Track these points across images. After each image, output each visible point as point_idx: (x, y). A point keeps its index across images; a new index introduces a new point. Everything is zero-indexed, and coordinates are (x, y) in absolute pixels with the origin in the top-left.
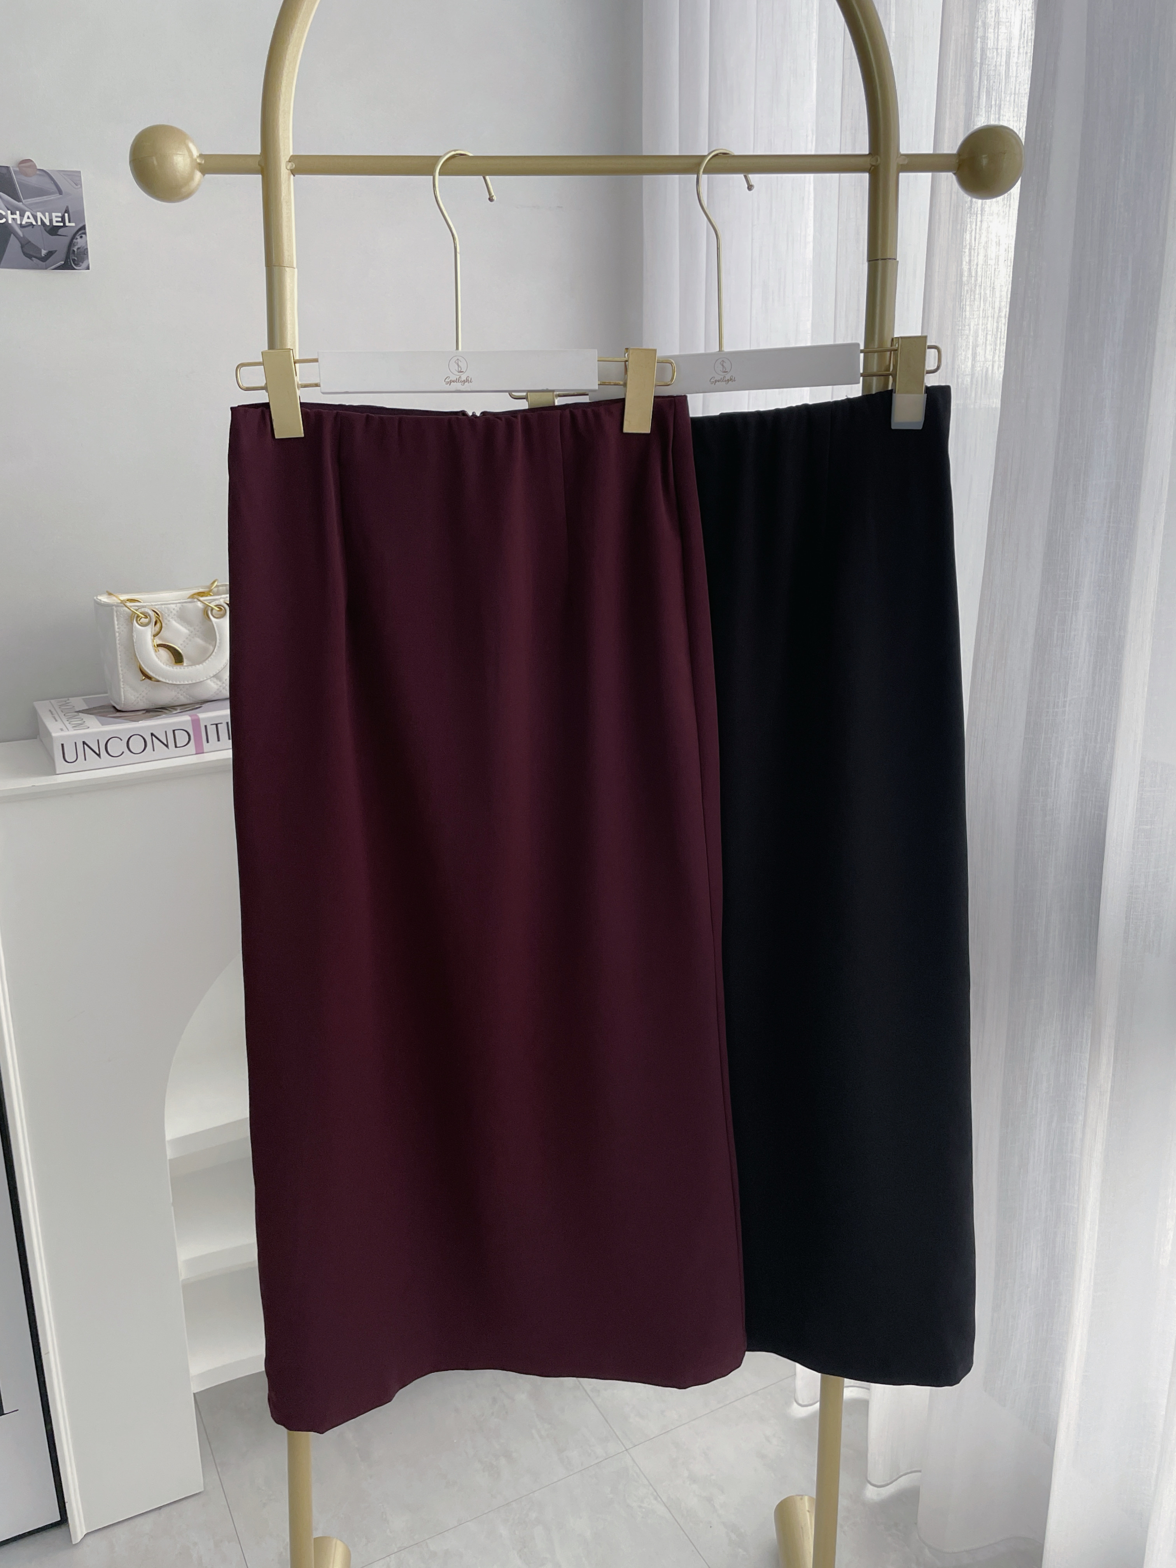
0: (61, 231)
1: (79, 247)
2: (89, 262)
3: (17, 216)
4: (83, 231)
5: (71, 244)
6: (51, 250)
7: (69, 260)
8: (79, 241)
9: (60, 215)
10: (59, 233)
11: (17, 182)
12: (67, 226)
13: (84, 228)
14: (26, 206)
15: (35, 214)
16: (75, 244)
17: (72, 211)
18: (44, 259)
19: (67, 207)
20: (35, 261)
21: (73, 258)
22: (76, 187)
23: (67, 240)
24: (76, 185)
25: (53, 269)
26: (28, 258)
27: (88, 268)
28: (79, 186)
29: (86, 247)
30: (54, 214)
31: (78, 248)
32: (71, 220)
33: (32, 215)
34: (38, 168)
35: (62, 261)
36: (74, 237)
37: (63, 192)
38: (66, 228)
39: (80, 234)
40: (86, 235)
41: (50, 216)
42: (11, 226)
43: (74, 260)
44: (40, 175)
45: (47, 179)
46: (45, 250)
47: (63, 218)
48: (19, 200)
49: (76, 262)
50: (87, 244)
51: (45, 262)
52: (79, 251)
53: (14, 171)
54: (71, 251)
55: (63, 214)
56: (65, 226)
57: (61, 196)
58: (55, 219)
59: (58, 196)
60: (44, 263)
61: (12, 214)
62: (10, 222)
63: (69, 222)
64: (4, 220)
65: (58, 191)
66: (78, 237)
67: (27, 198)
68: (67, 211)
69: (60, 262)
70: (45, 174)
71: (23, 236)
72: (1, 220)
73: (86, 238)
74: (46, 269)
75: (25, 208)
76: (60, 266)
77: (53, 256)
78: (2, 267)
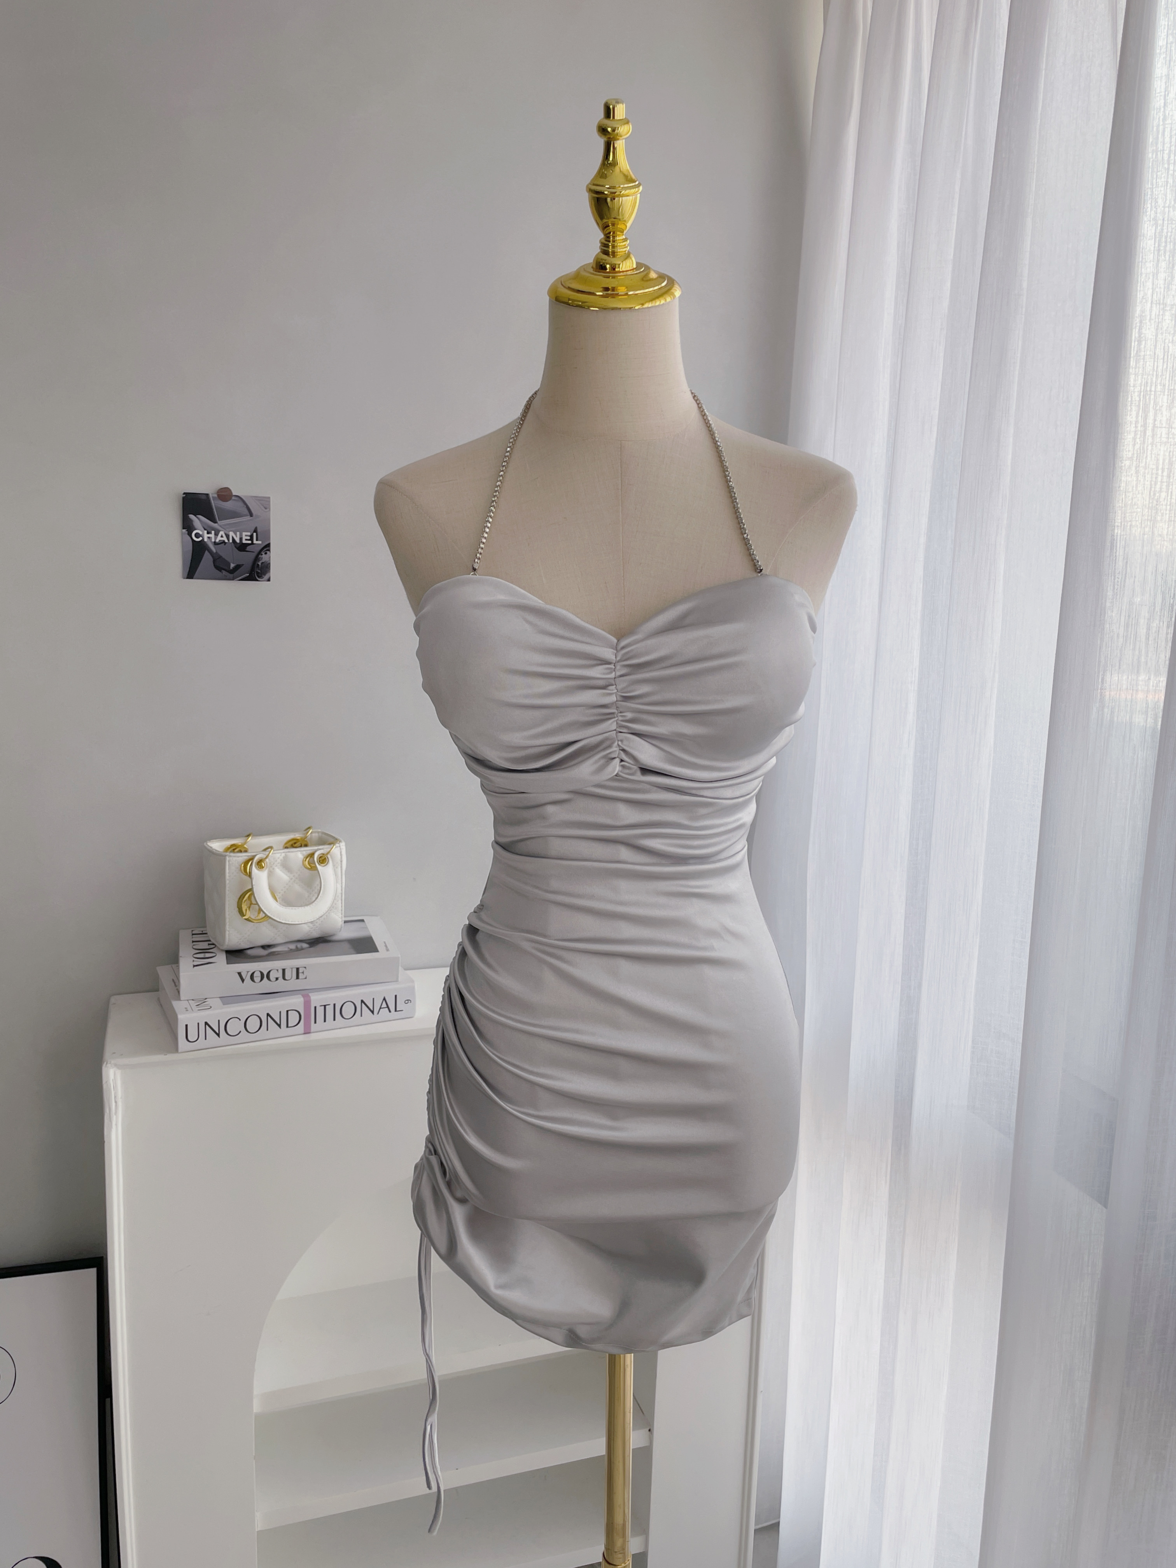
0: (248, 548)
1: (263, 561)
2: (270, 575)
3: (212, 535)
4: (267, 549)
5: (257, 558)
6: (239, 564)
8: (264, 557)
9: (249, 534)
10: (247, 550)
11: (215, 506)
12: (255, 544)
13: (268, 545)
14: (220, 526)
15: (227, 533)
16: (260, 559)
17: (261, 532)
18: (232, 572)
19: (256, 528)
20: (224, 573)
22: (266, 510)
24: (266, 508)
25: (239, 580)
26: (218, 570)
27: (269, 580)
28: (268, 510)
29: (269, 562)
30: (244, 534)
31: (262, 563)
33: (226, 534)
34: (234, 494)
36: (260, 553)
38: (254, 545)
41: (241, 535)
42: (207, 544)
43: (258, 573)
44: (234, 500)
45: (241, 504)
46: (233, 563)
47: (252, 536)
48: (215, 522)
49: (260, 575)
50: (270, 560)
51: (233, 573)
52: (263, 565)
53: (213, 497)
56: (252, 543)
58: (244, 538)
59: (249, 518)
60: (232, 575)
61: (208, 533)
62: (206, 540)
63: (257, 540)
64: (200, 539)
65: (248, 514)
66: (263, 553)
67: (221, 520)
68: (255, 531)
69: (245, 574)
70: (240, 500)
71: (216, 552)
72: (197, 538)
73: (270, 555)
74: (233, 580)
75: (220, 528)
76: (245, 578)
77: (241, 569)
78: (195, 579)
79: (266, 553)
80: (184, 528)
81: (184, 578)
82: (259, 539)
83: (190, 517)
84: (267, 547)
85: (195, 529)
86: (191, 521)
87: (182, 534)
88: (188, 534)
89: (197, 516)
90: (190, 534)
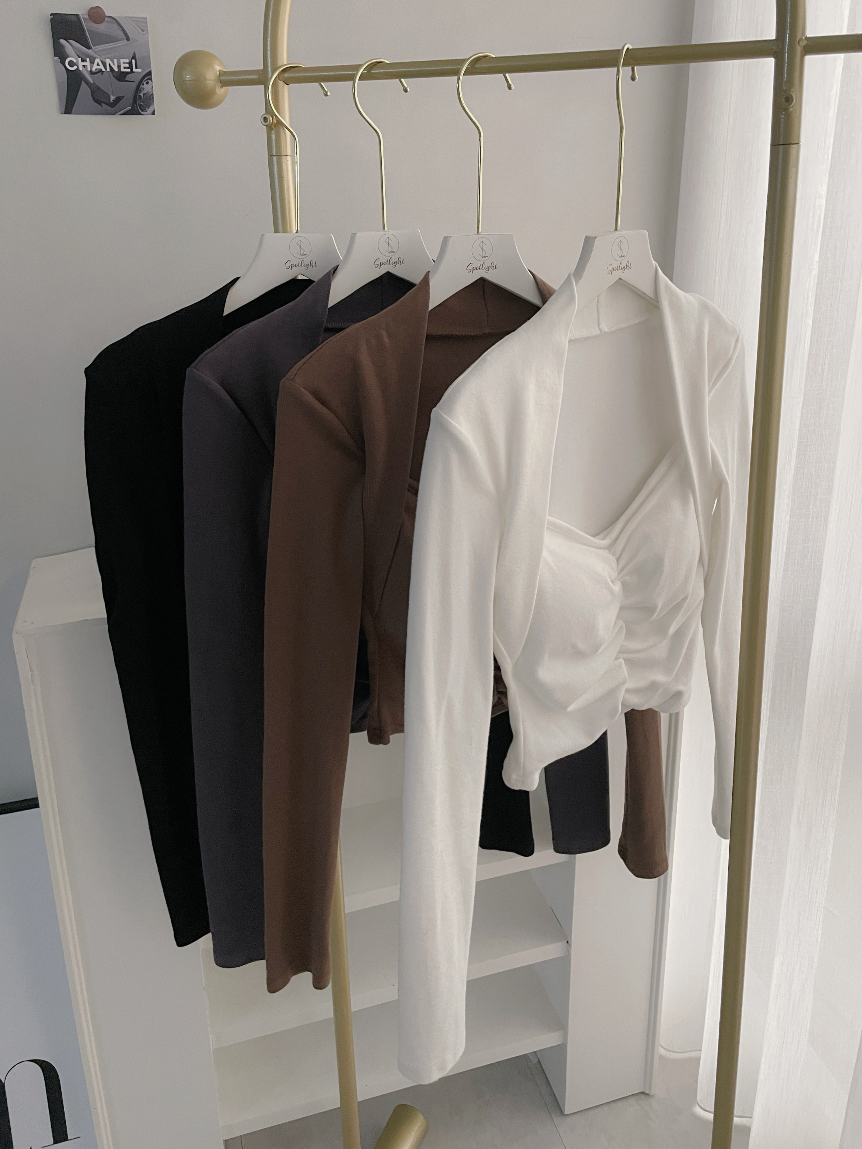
0: (128, 77)
1: (146, 92)
2: (154, 108)
3: (87, 63)
4: (150, 77)
5: (138, 89)
6: (119, 95)
7: (135, 105)
8: (146, 87)
9: (127, 61)
10: (126, 79)
11: (87, 29)
12: (135, 72)
13: (150, 73)
14: (95, 53)
15: (103, 60)
16: (142, 90)
17: (140, 59)
18: (113, 105)
19: (134, 53)
20: (104, 107)
21: (139, 103)
22: (143, 33)
23: (135, 85)
24: (143, 31)
25: (121, 115)
26: (98, 103)
27: (153, 113)
28: (146, 32)
29: (151, 93)
30: (122, 61)
31: (144, 94)
32: (138, 67)
34: (106, 15)
35: (130, 107)
36: (140, 83)
37: (131, 39)
38: (133, 74)
39: (147, 79)
40: (152, 81)
41: (119, 62)
42: (82, 74)
43: (140, 105)
44: (108, 22)
45: (116, 26)
46: (113, 95)
47: (130, 64)
48: (89, 48)
49: (142, 108)
50: (152, 90)
51: (113, 107)
52: (145, 96)
53: (83, 18)
54: (138, 97)
55: (130, 60)
56: (132, 72)
57: (129, 42)
58: (122, 66)
59: (125, 42)
60: (113, 109)
61: (83, 61)
62: (81, 69)
64: (75, 67)
65: (125, 38)
66: (145, 83)
67: (96, 45)
68: (134, 57)
69: (128, 107)
70: (114, 21)
71: (94, 83)
72: (72, 66)
73: (152, 84)
74: (114, 114)
75: (96, 55)
76: (128, 112)
77: (121, 102)
78: (73, 114)
79: (147, 83)
80: (55, 56)
81: (62, 113)
82: (138, 65)
83: (61, 43)
84: (148, 76)
85: (68, 57)
86: (63, 47)
87: (55, 62)
88: (61, 62)
89: (68, 41)
90: (63, 64)
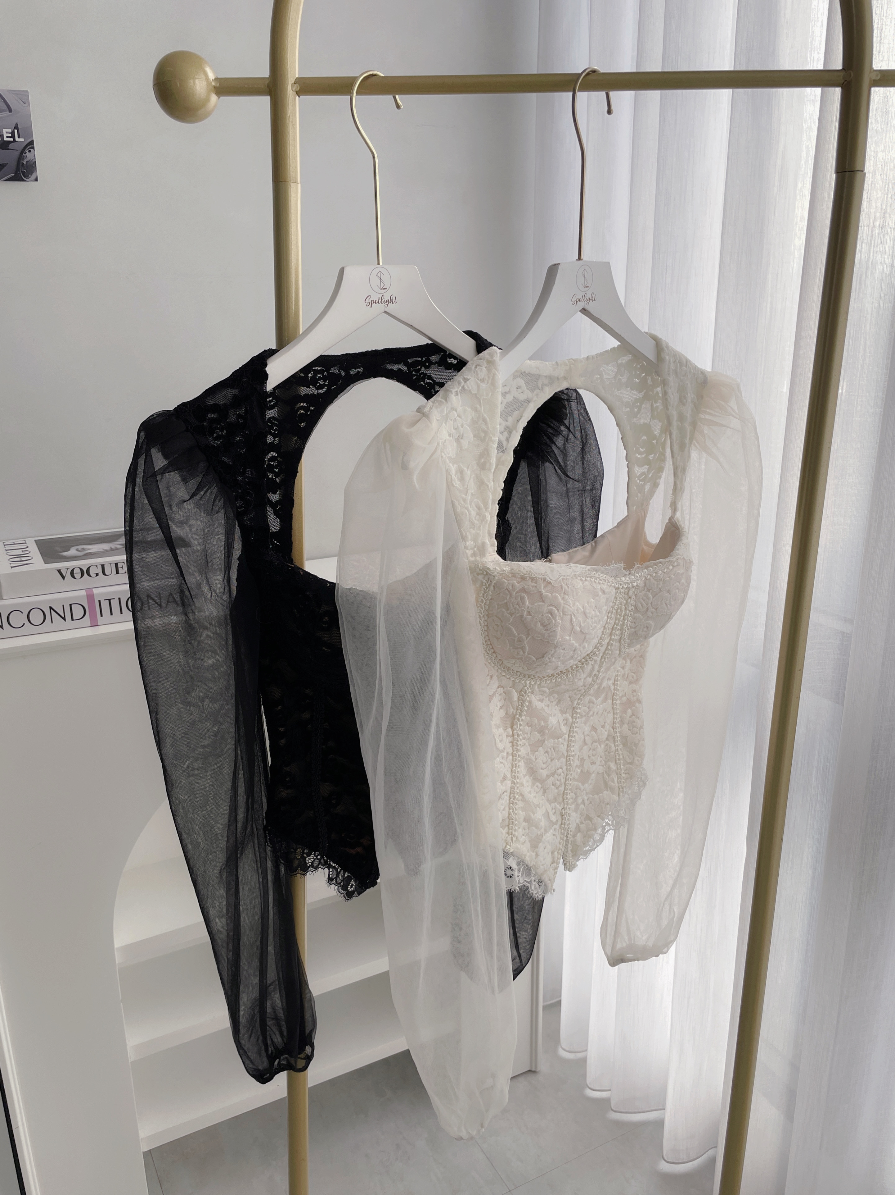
0: (11, 146)
1: (27, 159)
2: (36, 175)
5: (21, 157)
7: (19, 172)
8: (29, 156)
9: (10, 131)
12: (17, 141)
13: (32, 143)
16: (25, 158)
17: (22, 129)
19: (17, 124)
21: (23, 170)
22: (24, 105)
23: (17, 153)
25: (5, 181)
27: (36, 180)
28: (27, 105)
29: (34, 161)
31: (27, 162)
32: (20, 136)
35: (13, 174)
36: (23, 151)
37: (13, 110)
38: (17, 143)
39: (30, 148)
40: (34, 150)
41: (2, 132)
43: (23, 173)
49: (26, 175)
50: (35, 158)
52: (27, 164)
54: (21, 164)
55: (13, 130)
56: (14, 141)
57: (11, 113)
58: (5, 135)
59: (9, 114)
63: (19, 137)
65: (8, 110)
66: (27, 151)
68: (16, 127)
69: (11, 174)
73: (34, 153)
76: (11, 178)
77: (5, 168)
79: (30, 151)
84: (30, 145)
